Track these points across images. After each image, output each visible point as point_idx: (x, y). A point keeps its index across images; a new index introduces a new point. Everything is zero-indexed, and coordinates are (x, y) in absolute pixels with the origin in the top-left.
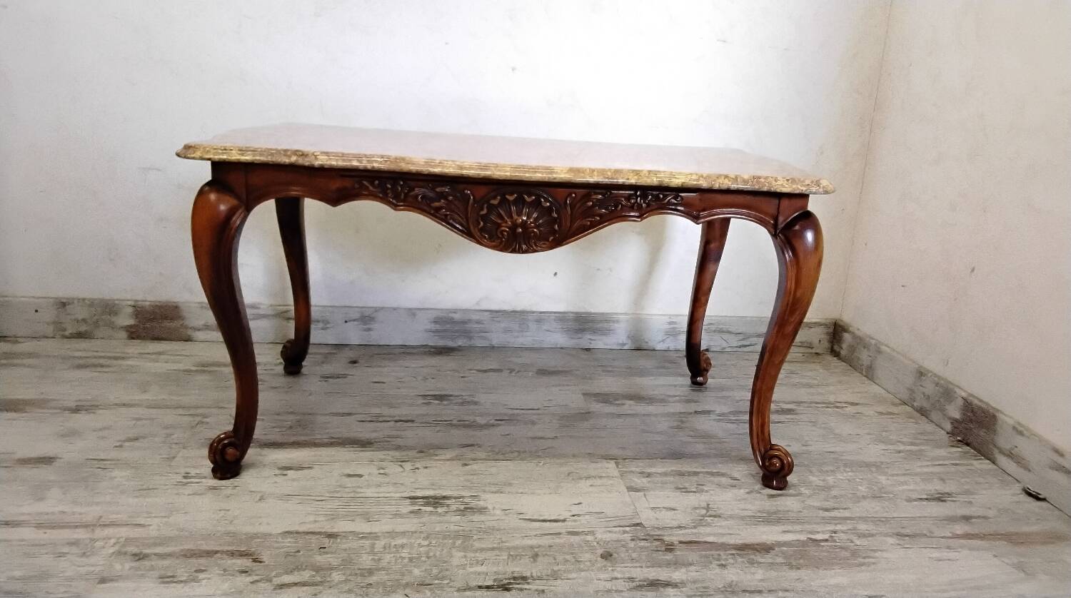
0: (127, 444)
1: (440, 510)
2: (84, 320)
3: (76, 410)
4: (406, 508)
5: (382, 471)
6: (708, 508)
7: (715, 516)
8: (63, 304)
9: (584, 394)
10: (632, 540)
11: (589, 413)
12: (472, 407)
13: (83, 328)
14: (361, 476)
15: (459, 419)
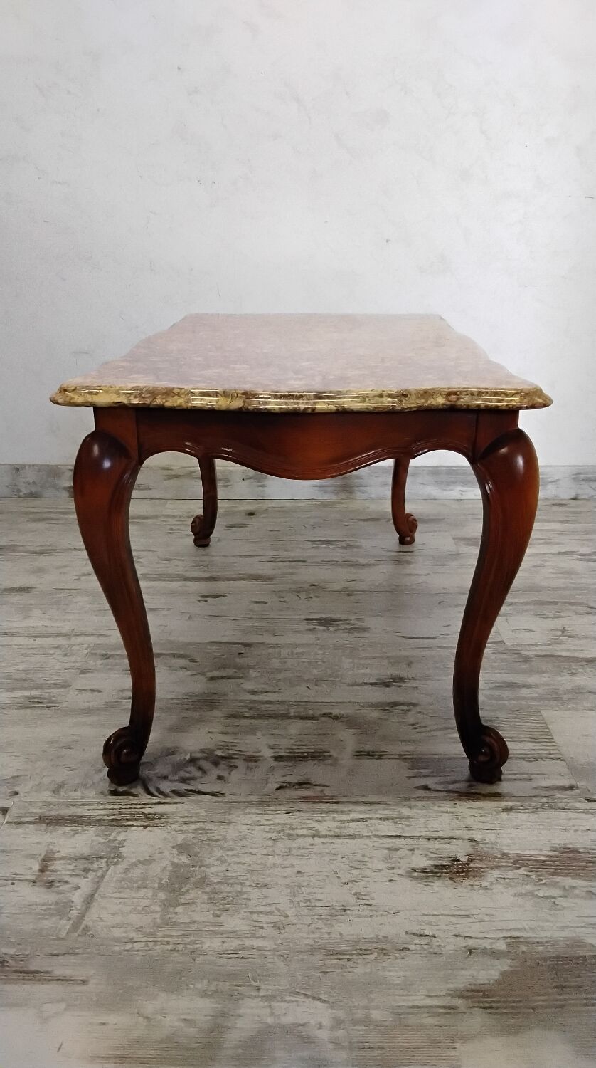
0: (83, 578)
1: (331, 629)
2: (34, 483)
3: (40, 553)
4: (304, 626)
5: (282, 600)
6: (563, 630)
7: (569, 637)
8: (17, 469)
9: (454, 539)
10: (493, 653)
11: (458, 554)
12: (355, 550)
13: (33, 490)
14: (266, 603)
15: (344, 559)
